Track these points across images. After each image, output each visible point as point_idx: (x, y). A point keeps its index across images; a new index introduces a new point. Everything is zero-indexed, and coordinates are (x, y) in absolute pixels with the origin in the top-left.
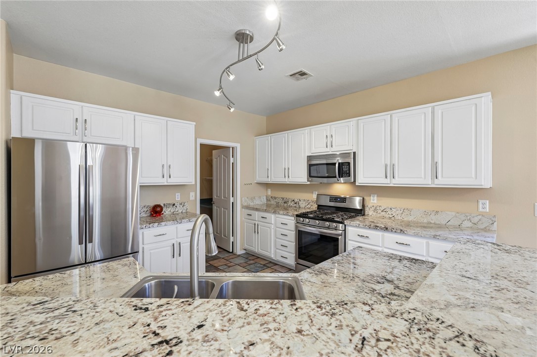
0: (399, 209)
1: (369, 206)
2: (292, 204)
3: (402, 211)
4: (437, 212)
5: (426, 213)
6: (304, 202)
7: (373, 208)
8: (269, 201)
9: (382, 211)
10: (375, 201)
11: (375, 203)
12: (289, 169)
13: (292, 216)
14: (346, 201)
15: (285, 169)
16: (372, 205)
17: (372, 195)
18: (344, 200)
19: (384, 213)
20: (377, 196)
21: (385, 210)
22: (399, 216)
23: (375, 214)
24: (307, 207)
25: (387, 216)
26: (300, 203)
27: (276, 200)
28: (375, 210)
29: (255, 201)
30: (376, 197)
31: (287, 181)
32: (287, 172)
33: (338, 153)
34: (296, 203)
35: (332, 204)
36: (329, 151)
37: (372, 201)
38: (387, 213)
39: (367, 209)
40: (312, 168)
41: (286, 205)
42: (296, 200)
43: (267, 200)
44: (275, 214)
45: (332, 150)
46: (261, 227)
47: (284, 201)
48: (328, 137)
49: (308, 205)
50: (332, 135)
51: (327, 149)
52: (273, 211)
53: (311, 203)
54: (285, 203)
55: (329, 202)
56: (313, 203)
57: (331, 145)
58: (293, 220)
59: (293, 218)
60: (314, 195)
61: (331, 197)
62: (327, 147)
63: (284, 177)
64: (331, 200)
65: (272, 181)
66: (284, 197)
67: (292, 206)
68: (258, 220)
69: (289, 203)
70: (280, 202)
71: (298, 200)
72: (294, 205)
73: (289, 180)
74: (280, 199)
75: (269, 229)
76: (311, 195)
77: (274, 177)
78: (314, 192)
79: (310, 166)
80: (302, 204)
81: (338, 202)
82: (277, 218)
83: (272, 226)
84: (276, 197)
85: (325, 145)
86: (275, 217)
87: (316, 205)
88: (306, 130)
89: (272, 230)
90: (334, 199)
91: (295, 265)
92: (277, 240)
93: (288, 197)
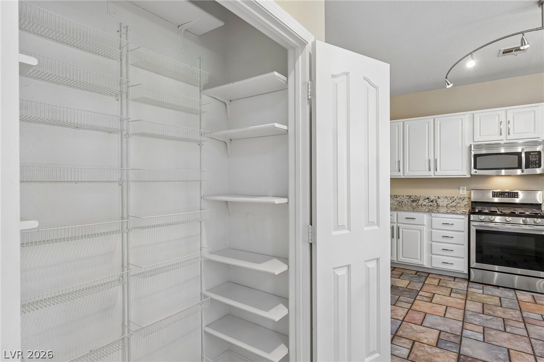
2: (425, 203)
6: (447, 200)
12: (436, 161)
13: (462, 214)
14: (518, 195)
15: (429, 161)
18: (514, 195)
24: (451, 205)
26: (439, 201)
31: (432, 174)
32: (433, 164)
33: (520, 141)
34: (432, 201)
35: (496, 200)
36: (503, 139)
40: (478, 158)
41: (414, 204)
42: (432, 198)
44: (430, 213)
45: (509, 137)
46: (404, 230)
47: (412, 200)
48: (503, 123)
49: (451, 203)
50: (509, 121)
51: (500, 137)
52: (427, 210)
53: (457, 200)
54: (413, 201)
55: (491, 197)
56: (461, 200)
57: (508, 132)
58: (463, 219)
59: (463, 217)
60: (461, 191)
61: (495, 192)
62: (501, 135)
63: (427, 170)
64: (494, 195)
65: (405, 175)
66: (411, 195)
67: (425, 205)
68: (397, 222)
69: (420, 202)
70: (405, 201)
71: (437, 198)
72: (430, 204)
73: (437, 173)
74: (405, 197)
75: (419, 232)
76: (456, 191)
77: (409, 170)
78: (461, 188)
79: (476, 156)
80: (443, 202)
81: (506, 197)
82: (433, 218)
83: (425, 227)
84: (398, 195)
85: (498, 132)
86: (430, 217)
87: (465, 202)
88: (466, 115)
89: (425, 232)
90: (500, 194)
91: (466, 272)
92: (433, 243)
93: (418, 195)
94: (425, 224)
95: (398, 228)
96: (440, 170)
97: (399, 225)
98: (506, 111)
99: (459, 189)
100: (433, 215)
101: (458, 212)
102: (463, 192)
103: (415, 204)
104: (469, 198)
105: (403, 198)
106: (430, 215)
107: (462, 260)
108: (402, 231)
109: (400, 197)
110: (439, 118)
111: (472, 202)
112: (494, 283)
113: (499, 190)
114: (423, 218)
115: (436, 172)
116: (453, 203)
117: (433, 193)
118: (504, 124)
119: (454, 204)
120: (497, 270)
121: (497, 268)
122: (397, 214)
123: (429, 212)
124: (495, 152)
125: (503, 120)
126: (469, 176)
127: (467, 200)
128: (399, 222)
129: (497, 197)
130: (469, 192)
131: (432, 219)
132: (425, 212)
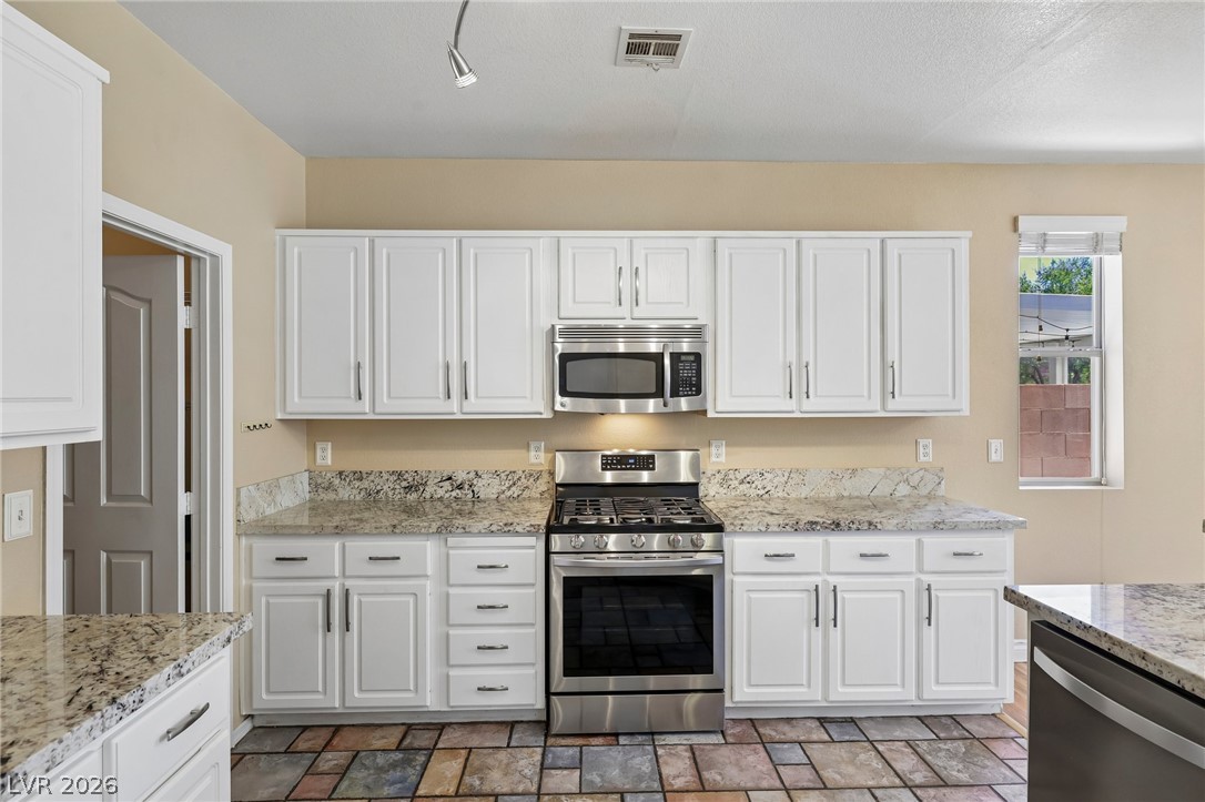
0: (780, 473)
1: (709, 473)
2: (441, 492)
3: (786, 477)
4: (854, 471)
5: (835, 477)
6: (497, 481)
7: (717, 475)
8: (329, 487)
9: (742, 482)
10: (723, 459)
11: (721, 463)
12: (465, 367)
14: (653, 463)
15: (447, 367)
16: (718, 468)
17: (714, 443)
18: (646, 462)
19: (746, 486)
20: (726, 445)
21: (748, 479)
22: (780, 489)
23: (722, 491)
24: (508, 493)
25: (753, 493)
26: (479, 483)
27: (365, 484)
28: (725, 481)
29: (278, 498)
30: (723, 450)
31: (454, 409)
32: (457, 379)
33: (654, 325)
34: (460, 487)
35: (609, 477)
36: (623, 317)
37: (714, 459)
38: (754, 486)
39: (703, 481)
40: (568, 365)
41: (412, 497)
42: (460, 477)
43: (315, 486)
44: (442, 536)
45: (638, 312)
46: (364, 599)
47: (404, 484)
48: (623, 270)
49: (509, 488)
50: (637, 268)
51: (620, 312)
52: (434, 526)
53: (523, 480)
54: (408, 489)
55: (600, 470)
56: (532, 480)
57: (634, 298)
58: (533, 547)
59: (531, 540)
60: (533, 453)
61: (607, 456)
62: (620, 304)
63: (441, 396)
64: (607, 464)
65: (377, 410)
66: (404, 469)
67: (441, 499)
68: (344, 575)
69: (429, 490)
70: (385, 488)
71: (472, 475)
72: (454, 494)
73: (468, 407)
74: (385, 476)
75: (411, 600)
76: (521, 453)
77: (389, 396)
78: (533, 445)
79: (565, 358)
80: (488, 488)
81: (631, 469)
82: (451, 552)
83: (428, 584)
84: (364, 471)
85: (613, 297)
86: (443, 550)
87: (542, 485)
88: (541, 240)
89: (428, 598)
90: (619, 462)
91: (541, 704)
92: (452, 632)
93: (422, 468)
94: (429, 572)
95: (347, 593)
96: (477, 396)
97: (349, 583)
98: (631, 239)
99: (528, 447)
100: (452, 541)
101: (519, 529)
102: (537, 457)
103: (415, 495)
104: (552, 474)
105: (381, 481)
106: (442, 543)
107: (531, 671)
108: (360, 602)
109: (371, 478)
110: (475, 240)
111: (558, 485)
112: (607, 728)
113: (616, 451)
114: (422, 551)
115: (465, 403)
116: (513, 488)
117: (460, 461)
118: (626, 273)
119: (515, 491)
120: (611, 689)
121: (611, 682)
122: (344, 547)
123: (439, 532)
124: (607, 348)
125: (624, 263)
126: (547, 415)
127: (546, 478)
128: (347, 574)
129: (611, 469)
130: (550, 455)
131: (448, 555)
132: (428, 534)
